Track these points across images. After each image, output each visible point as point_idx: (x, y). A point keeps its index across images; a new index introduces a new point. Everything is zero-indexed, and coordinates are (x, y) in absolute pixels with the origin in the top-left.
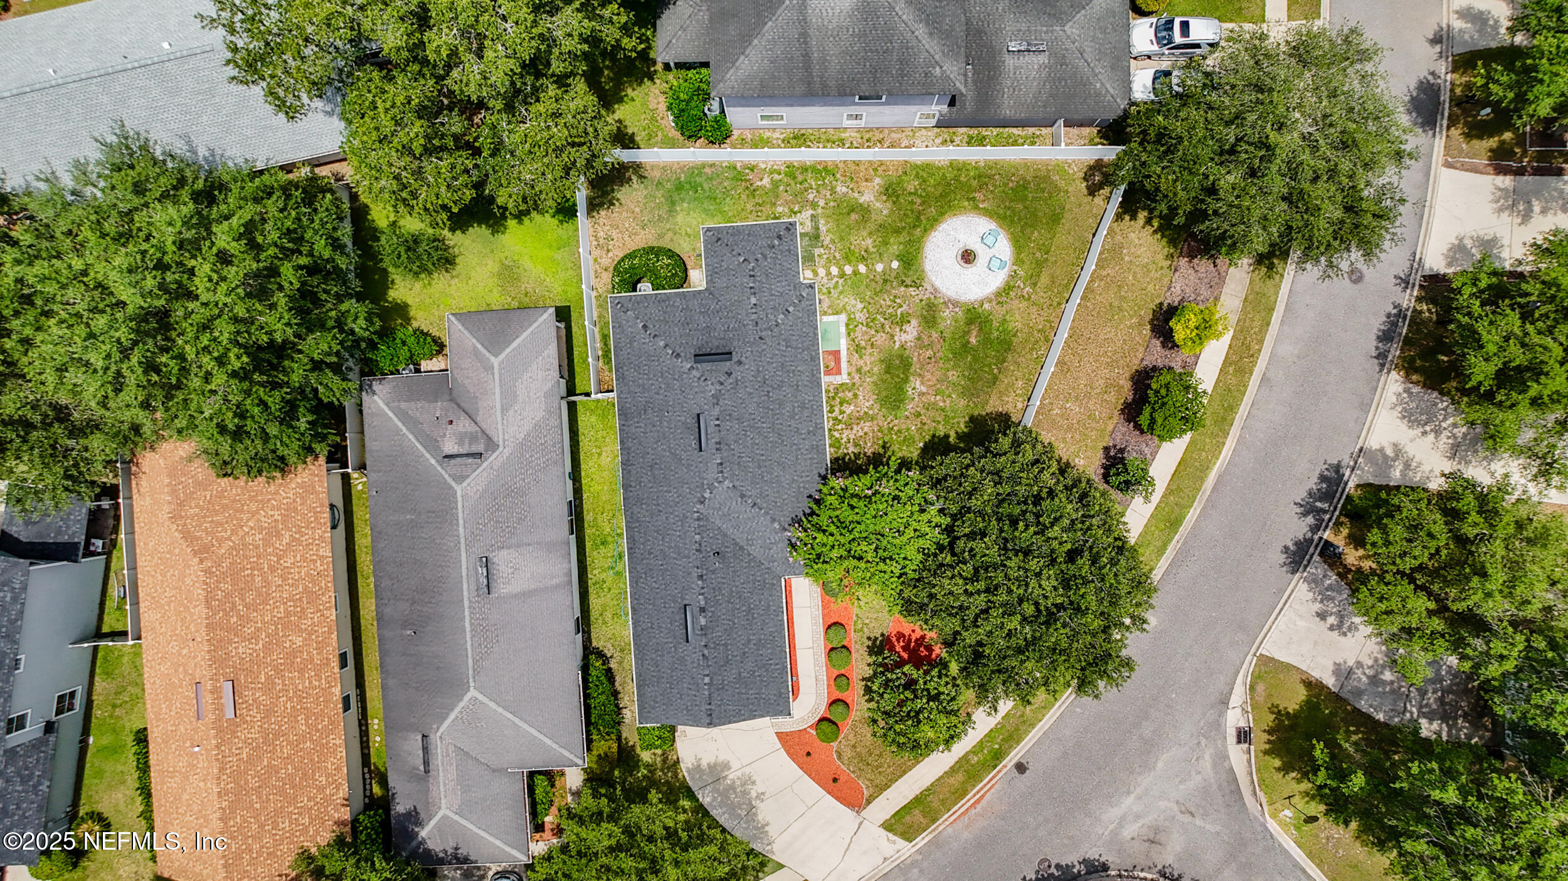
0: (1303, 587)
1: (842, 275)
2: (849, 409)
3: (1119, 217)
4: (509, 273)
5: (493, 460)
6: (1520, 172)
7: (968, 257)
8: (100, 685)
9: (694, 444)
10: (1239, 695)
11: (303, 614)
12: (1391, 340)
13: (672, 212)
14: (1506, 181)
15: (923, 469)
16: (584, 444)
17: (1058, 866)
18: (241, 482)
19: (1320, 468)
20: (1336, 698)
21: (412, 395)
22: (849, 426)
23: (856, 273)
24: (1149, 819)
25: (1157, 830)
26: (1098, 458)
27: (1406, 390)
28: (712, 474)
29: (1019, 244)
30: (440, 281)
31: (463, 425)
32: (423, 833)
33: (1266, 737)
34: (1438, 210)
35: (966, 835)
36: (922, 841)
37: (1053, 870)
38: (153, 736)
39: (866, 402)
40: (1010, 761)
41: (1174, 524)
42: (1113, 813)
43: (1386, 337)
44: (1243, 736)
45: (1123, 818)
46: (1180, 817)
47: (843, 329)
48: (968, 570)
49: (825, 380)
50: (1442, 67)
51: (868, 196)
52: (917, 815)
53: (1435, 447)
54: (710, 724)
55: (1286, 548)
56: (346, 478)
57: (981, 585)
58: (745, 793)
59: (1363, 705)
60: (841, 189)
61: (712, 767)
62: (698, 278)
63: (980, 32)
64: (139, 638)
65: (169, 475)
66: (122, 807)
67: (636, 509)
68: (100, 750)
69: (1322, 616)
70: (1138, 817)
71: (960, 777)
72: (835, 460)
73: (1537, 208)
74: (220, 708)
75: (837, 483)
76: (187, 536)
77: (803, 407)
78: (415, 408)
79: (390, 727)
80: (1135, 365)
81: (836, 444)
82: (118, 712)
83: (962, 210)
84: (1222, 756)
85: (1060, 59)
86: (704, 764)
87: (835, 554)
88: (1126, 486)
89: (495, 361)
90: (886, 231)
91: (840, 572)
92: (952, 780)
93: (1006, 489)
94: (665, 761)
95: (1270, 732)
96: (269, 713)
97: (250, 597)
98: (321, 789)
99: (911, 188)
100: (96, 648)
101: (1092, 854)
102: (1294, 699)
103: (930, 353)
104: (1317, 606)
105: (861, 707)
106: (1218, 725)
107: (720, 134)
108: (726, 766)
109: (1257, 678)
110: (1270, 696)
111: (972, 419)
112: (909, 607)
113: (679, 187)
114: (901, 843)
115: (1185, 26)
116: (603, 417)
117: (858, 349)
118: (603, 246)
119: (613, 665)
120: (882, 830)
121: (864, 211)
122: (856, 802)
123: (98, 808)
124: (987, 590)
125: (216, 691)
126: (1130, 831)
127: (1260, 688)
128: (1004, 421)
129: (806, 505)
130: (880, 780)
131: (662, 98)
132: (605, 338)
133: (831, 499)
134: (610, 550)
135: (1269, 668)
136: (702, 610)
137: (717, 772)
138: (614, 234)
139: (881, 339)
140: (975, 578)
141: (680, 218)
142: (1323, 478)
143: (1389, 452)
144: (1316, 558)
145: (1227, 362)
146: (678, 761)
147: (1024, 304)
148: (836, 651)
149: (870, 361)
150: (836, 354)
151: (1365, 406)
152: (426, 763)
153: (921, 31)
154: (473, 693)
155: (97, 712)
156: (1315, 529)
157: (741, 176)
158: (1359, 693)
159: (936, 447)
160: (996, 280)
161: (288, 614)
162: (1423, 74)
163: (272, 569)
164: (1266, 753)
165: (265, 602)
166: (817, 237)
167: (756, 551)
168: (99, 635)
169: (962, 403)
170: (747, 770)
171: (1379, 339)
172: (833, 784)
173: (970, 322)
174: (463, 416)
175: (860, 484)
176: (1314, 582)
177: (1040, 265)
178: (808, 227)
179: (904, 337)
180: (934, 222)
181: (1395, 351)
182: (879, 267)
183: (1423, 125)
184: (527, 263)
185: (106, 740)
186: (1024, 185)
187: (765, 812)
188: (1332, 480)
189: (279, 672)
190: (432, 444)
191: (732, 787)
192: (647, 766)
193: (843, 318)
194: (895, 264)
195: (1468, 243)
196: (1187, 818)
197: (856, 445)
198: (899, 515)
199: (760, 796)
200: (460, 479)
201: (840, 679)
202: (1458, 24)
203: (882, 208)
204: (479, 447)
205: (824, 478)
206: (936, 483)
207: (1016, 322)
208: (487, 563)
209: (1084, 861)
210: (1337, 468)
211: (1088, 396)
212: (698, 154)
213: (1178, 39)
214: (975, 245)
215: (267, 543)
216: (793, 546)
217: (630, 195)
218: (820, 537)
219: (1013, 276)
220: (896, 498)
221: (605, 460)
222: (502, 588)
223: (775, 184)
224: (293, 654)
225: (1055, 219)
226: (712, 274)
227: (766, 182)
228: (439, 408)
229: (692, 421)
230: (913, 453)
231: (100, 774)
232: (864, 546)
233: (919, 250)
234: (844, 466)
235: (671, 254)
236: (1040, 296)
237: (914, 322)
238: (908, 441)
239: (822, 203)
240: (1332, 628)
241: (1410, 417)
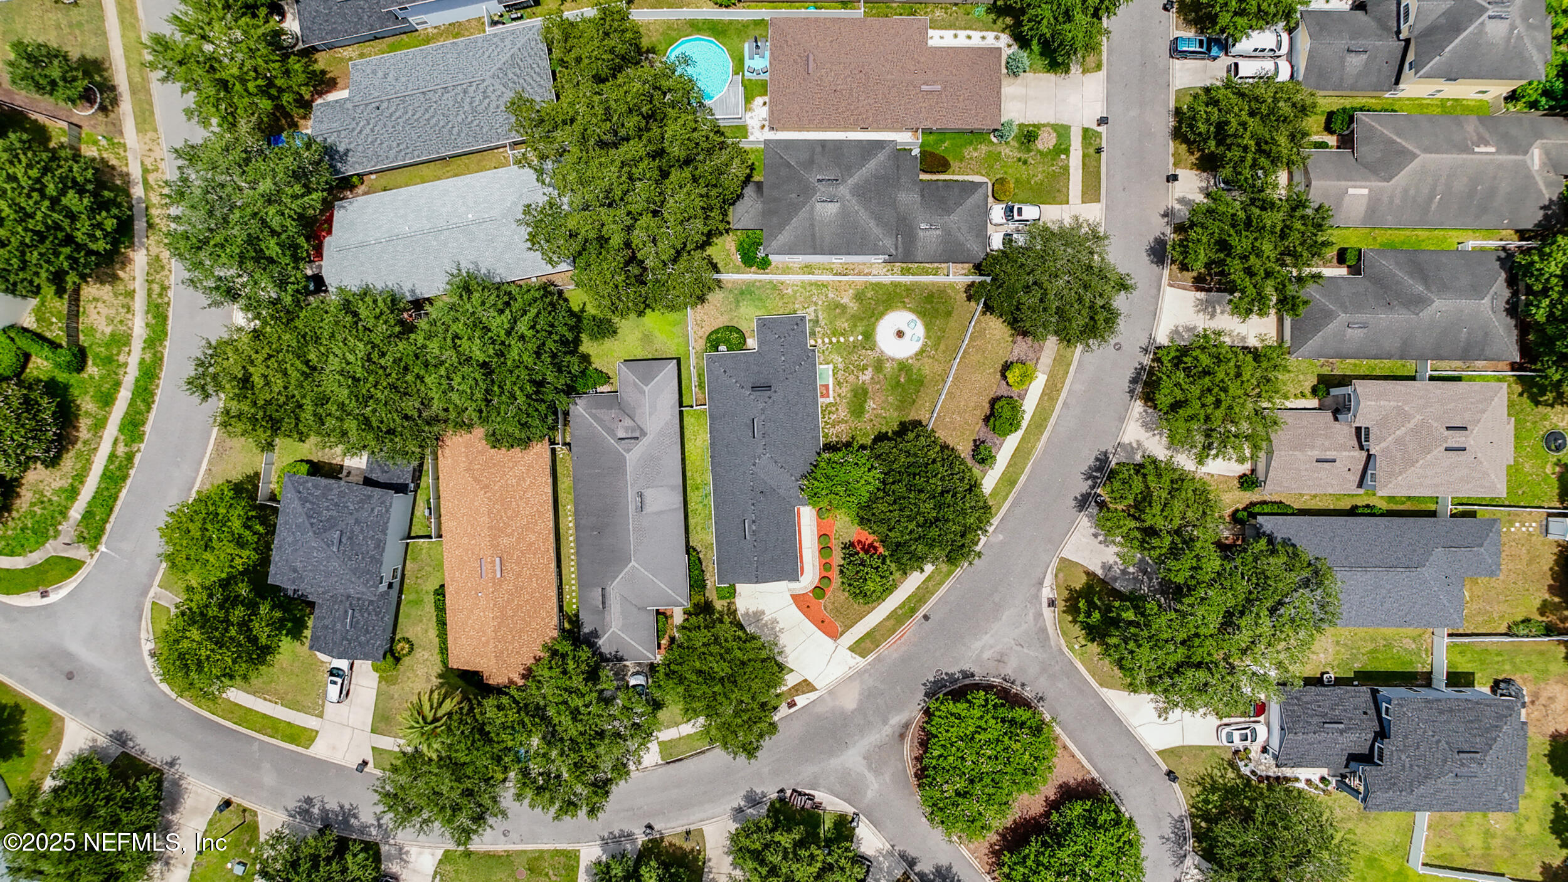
0: (1086, 519)
1: (831, 343)
2: (833, 417)
3: (984, 313)
4: (647, 338)
5: (645, 441)
6: (1209, 290)
7: (900, 334)
8: (409, 565)
9: (751, 434)
10: (1049, 580)
11: (536, 524)
12: (1137, 383)
13: (737, 306)
14: (1202, 295)
15: (872, 449)
16: (688, 434)
17: (947, 674)
18: (504, 450)
19: (1096, 453)
20: (1103, 582)
21: (599, 406)
22: (833, 426)
23: (838, 342)
24: (998, 648)
25: (1002, 655)
26: (970, 446)
27: (1145, 411)
28: (760, 450)
29: (928, 327)
30: (608, 343)
31: (627, 422)
32: (600, 642)
33: (1064, 603)
34: (1164, 310)
35: (895, 655)
36: (871, 658)
37: (943, 676)
38: (449, 591)
39: (843, 413)
40: (920, 614)
41: (1013, 483)
42: (978, 644)
43: (1134, 381)
44: (1052, 603)
45: (983, 647)
46: (1015, 647)
47: (831, 373)
48: (890, 499)
49: (820, 400)
50: (1168, 230)
51: (846, 299)
52: (868, 644)
53: (1159, 442)
54: (757, 582)
55: (1076, 498)
56: (553, 451)
57: (896, 507)
58: (773, 628)
59: (1117, 585)
60: (831, 295)
61: (755, 613)
62: (752, 343)
63: (905, 219)
64: (441, 536)
65: (466, 447)
66: (420, 635)
67: (718, 469)
68: (410, 602)
69: (1095, 536)
70: (991, 647)
71: (892, 622)
72: (825, 445)
73: (1218, 311)
74: (494, 572)
75: (826, 456)
76: (476, 480)
77: (808, 415)
78: (601, 413)
79: (582, 584)
80: (992, 395)
81: (826, 436)
82: (419, 581)
83: (897, 308)
84: (1039, 615)
85: (947, 232)
86: (751, 611)
87: (824, 492)
88: (982, 461)
89: (646, 389)
90: (855, 319)
91: (826, 501)
92: (888, 623)
93: (912, 460)
94: (729, 609)
95: (1066, 601)
96: (519, 575)
97: (509, 513)
98: (543, 619)
99: (869, 296)
100: (407, 544)
101: (966, 668)
102: (1079, 582)
103: (878, 386)
104: (1093, 530)
105: (837, 580)
106: (1037, 597)
107: (764, 264)
108: (763, 613)
109: (1059, 570)
110: (1066, 580)
111: (901, 423)
112: (863, 521)
113: (742, 293)
114: (859, 659)
115: (1020, 210)
116: (698, 419)
117: (839, 384)
118: (699, 324)
119: (701, 556)
120: (849, 652)
121: (844, 308)
122: (834, 635)
123: (407, 635)
124: (900, 510)
125: (493, 562)
126: (986, 655)
127: (1061, 575)
128: (917, 424)
129: (809, 468)
130: (848, 622)
131: (733, 244)
132: (699, 376)
133: (822, 464)
134: (701, 492)
135: (1066, 565)
136: (754, 522)
137: (757, 616)
138: (705, 318)
139: (851, 378)
140: (895, 502)
141: (743, 310)
142: (1097, 459)
143: (1135, 445)
144: (1093, 503)
145: (1043, 394)
146: (736, 610)
147: (930, 361)
148: (825, 549)
149: (845, 390)
150: (827, 386)
151: (1122, 419)
152: (604, 603)
153: (872, 223)
154: (633, 563)
155: (407, 581)
156: (1093, 487)
157: (774, 286)
158: (1115, 579)
159: (880, 438)
160: (916, 347)
161: (528, 523)
162: (1158, 234)
163: (521, 498)
164: (1064, 612)
165: (517, 516)
166: (817, 321)
167: (782, 492)
168: (409, 537)
169: (896, 414)
170: (774, 615)
171: (1130, 382)
172: (821, 624)
173: (900, 370)
174: (627, 418)
175: (837, 457)
176: (1090, 516)
177: (939, 339)
178: (813, 316)
179: (865, 377)
180: (882, 315)
181: (1139, 389)
182: (851, 339)
183: (1156, 263)
184: (657, 333)
185: (412, 597)
186: (931, 296)
187: (783, 640)
188: (1102, 461)
189: (523, 554)
190: (612, 433)
191: (766, 625)
192: (719, 612)
193: (831, 366)
194: (860, 338)
195: (1181, 329)
196: (1019, 648)
197: (837, 437)
198: (856, 473)
199: (781, 630)
200: (628, 451)
201: (826, 566)
202: (1177, 206)
203: (853, 306)
204: (637, 434)
205: (819, 454)
206: (878, 457)
207: (926, 370)
208: (641, 495)
209: (961, 671)
210: (1106, 454)
211: (965, 411)
212: (751, 276)
213: (1016, 217)
214: (904, 328)
215: (518, 484)
216: (802, 490)
217: (715, 298)
218: (816, 483)
219: (925, 345)
220: (856, 464)
221: (699, 443)
222: (648, 509)
223: (795, 292)
224: (531, 544)
225: (949, 314)
226: (761, 343)
227: (790, 291)
228: (613, 413)
229: (749, 422)
230: (868, 441)
231: (408, 616)
232: (839, 488)
233: (874, 329)
234: (830, 447)
235: (738, 331)
236: (940, 355)
237: (870, 369)
238: (866, 435)
239: (820, 303)
240: (1100, 543)
241: (1146, 426)
